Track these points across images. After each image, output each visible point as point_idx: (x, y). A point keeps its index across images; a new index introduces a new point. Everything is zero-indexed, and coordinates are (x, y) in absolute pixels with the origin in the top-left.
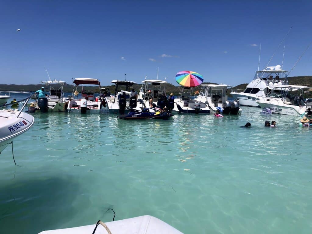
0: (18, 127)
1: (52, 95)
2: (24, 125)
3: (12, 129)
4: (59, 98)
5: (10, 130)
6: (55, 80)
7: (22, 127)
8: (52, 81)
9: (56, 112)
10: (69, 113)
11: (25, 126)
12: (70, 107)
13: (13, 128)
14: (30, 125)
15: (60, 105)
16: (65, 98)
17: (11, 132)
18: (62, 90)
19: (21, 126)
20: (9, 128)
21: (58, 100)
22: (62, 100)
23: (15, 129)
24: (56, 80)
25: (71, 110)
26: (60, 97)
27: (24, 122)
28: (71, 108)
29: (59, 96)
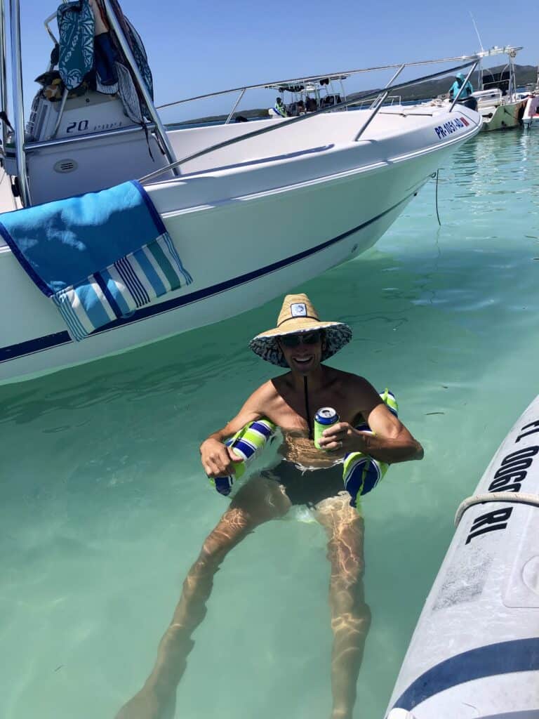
0: (452, 128)
1: (485, 89)
2: (463, 126)
3: (442, 131)
4: (504, 94)
5: (439, 134)
6: (493, 48)
7: (460, 130)
8: (488, 52)
9: (497, 130)
10: (525, 131)
11: (465, 128)
12: (531, 114)
13: (444, 129)
14: (475, 127)
15: (505, 111)
16: (517, 94)
17: (440, 138)
18: (512, 72)
19: (458, 127)
20: (436, 129)
21: (501, 98)
22: (510, 98)
23: (447, 133)
24: (496, 47)
25: (531, 123)
26: (507, 91)
27: (462, 119)
28: (532, 116)
29: (504, 88)
